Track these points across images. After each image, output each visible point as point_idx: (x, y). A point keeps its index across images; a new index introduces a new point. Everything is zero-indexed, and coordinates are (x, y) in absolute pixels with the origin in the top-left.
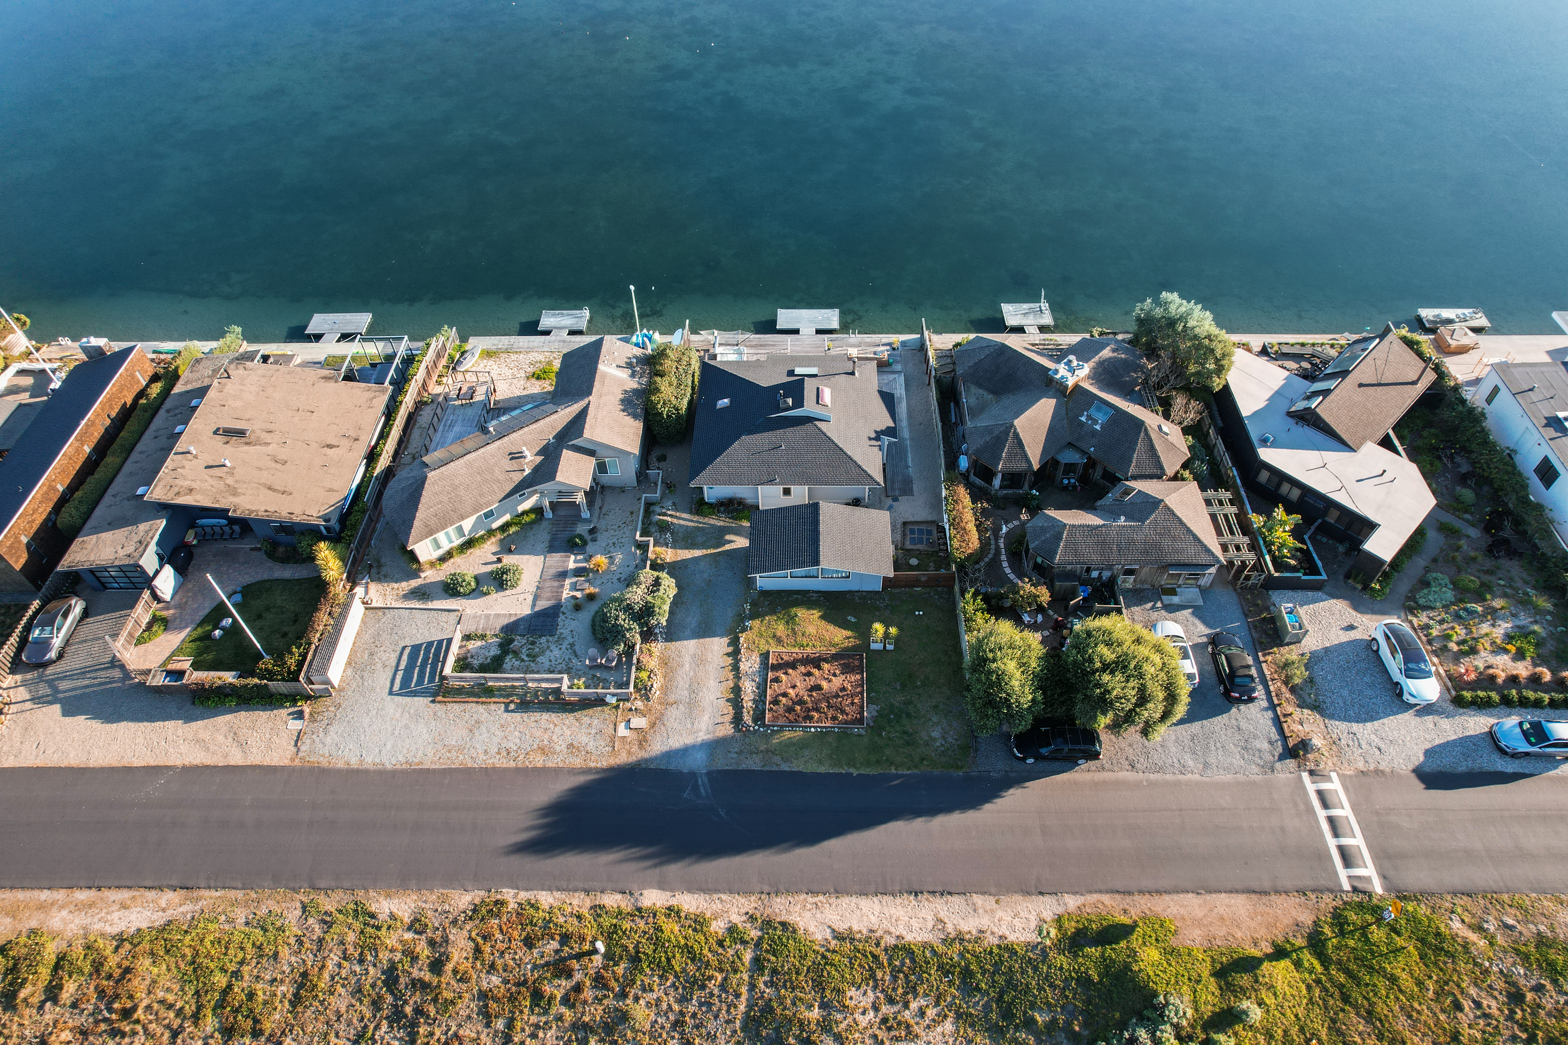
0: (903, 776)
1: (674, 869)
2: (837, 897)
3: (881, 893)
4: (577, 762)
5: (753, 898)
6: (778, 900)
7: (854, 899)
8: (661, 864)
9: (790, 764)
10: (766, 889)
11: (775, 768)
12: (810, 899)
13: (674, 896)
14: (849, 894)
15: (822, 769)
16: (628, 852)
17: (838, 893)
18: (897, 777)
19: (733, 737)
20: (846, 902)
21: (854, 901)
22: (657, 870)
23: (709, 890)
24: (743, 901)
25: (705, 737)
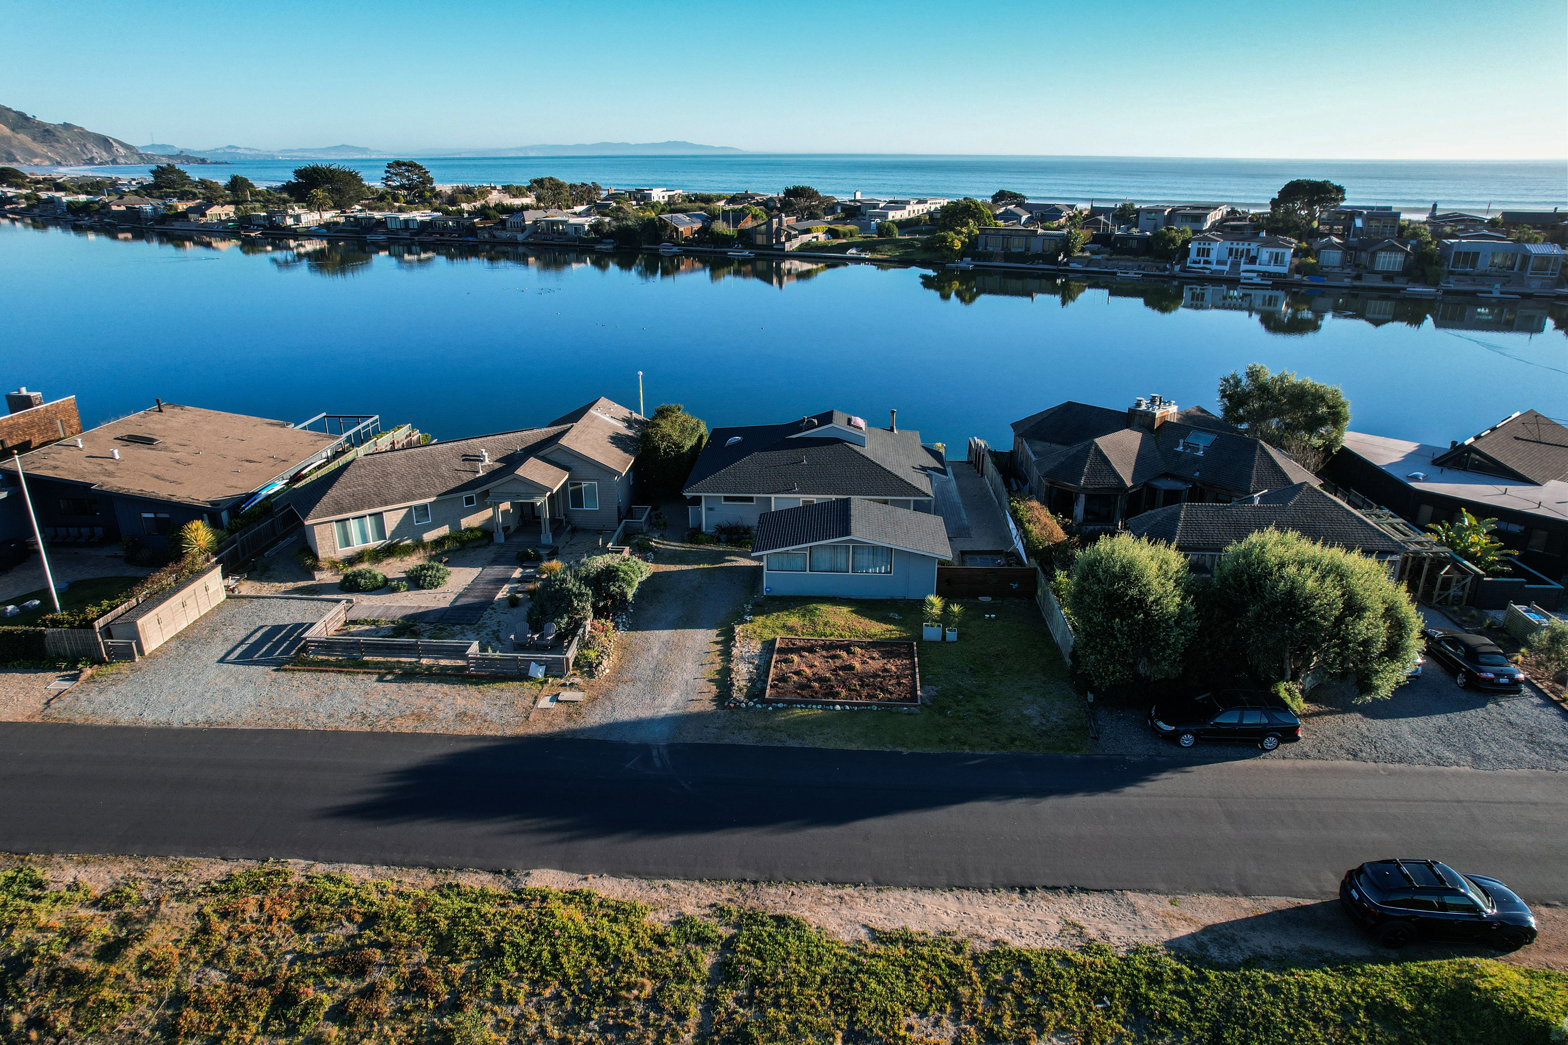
0: (984, 756)
1: (593, 846)
2: (878, 891)
3: (959, 888)
4: (467, 730)
5: (725, 888)
6: (772, 891)
7: (909, 894)
8: (572, 839)
9: (800, 741)
10: (751, 875)
11: (777, 744)
12: (829, 890)
13: (586, 879)
14: (901, 885)
15: (853, 747)
16: (517, 823)
17: (880, 884)
18: (974, 757)
19: (713, 714)
20: (893, 897)
21: (910, 896)
22: (563, 847)
23: (649, 874)
24: (708, 890)
25: (670, 712)
